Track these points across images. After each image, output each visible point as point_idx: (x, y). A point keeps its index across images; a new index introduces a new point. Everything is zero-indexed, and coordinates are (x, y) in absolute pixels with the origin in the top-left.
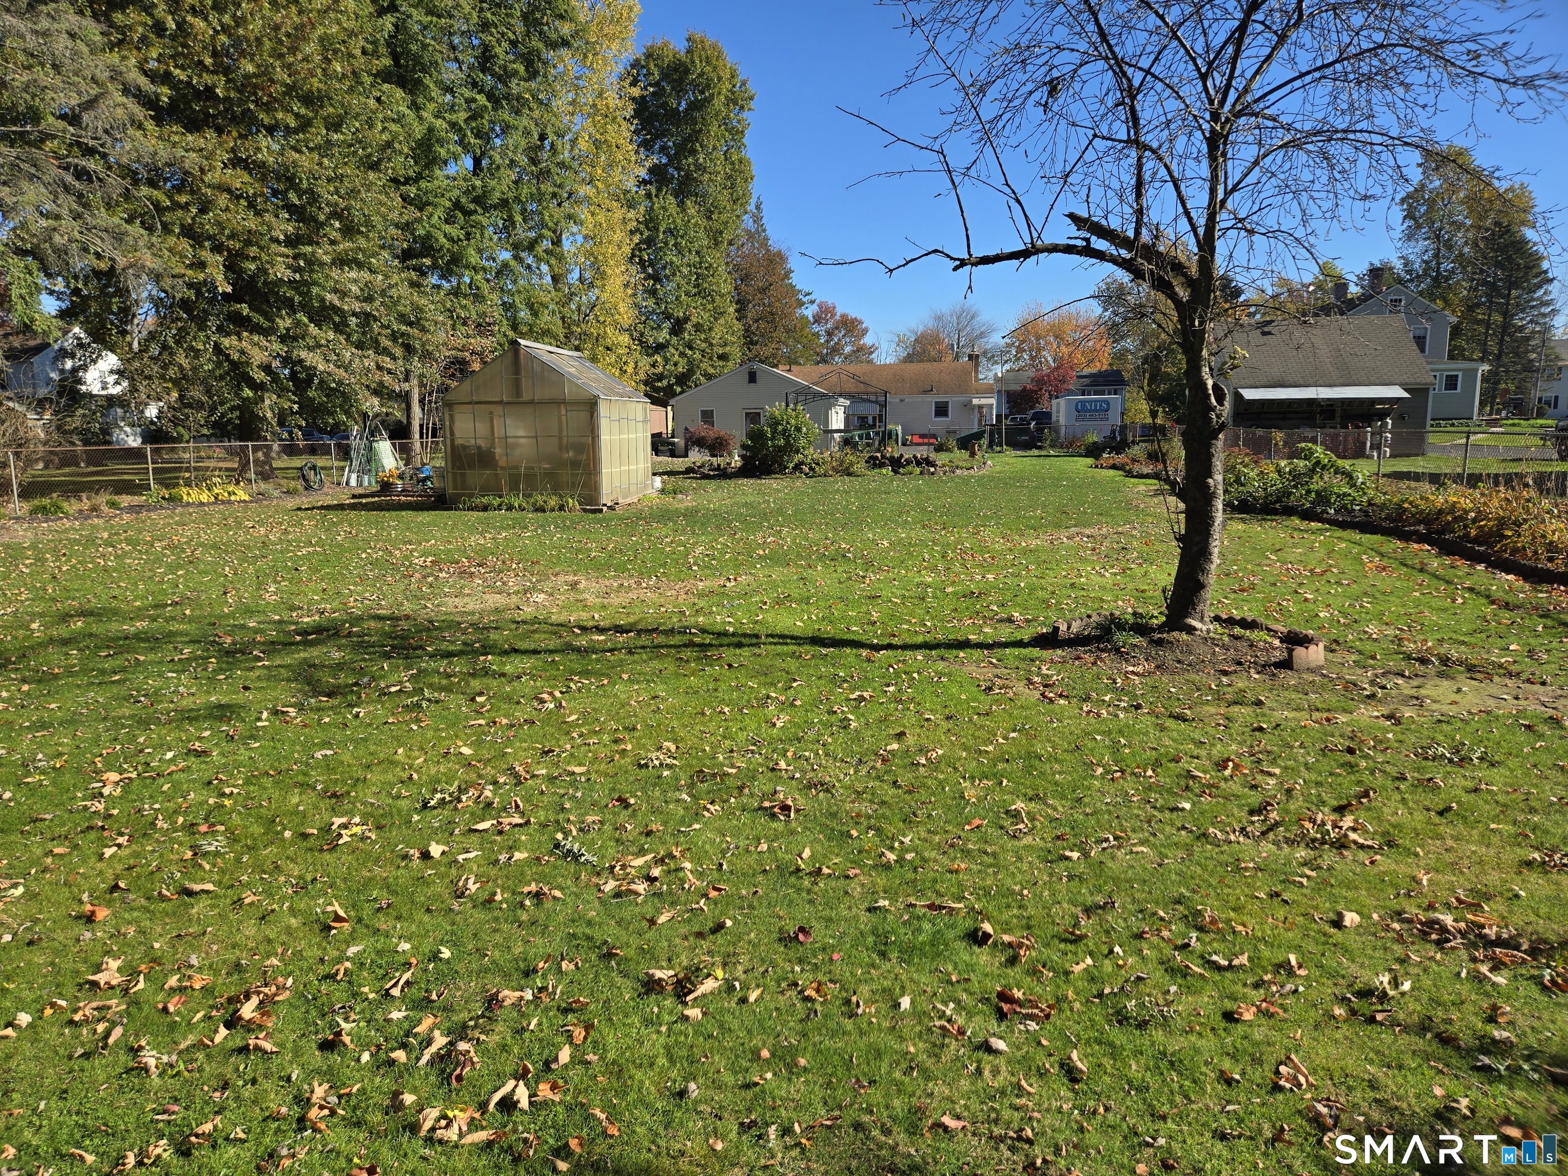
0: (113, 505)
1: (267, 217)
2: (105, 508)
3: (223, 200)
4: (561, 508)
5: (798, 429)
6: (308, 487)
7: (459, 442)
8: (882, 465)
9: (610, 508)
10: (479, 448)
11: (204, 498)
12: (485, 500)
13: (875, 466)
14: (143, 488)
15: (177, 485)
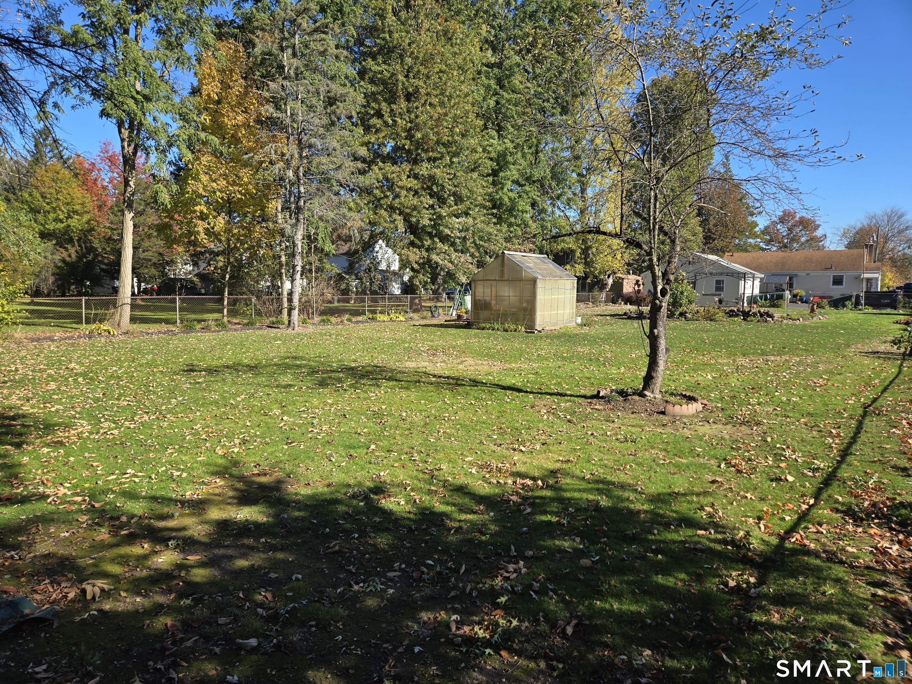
0: (349, 320)
1: (422, 198)
2: (345, 322)
3: (404, 193)
4: (515, 330)
5: (682, 293)
6: (433, 316)
7: (477, 298)
8: (737, 315)
9: (539, 331)
10: (485, 301)
11: (385, 319)
12: (484, 325)
13: (730, 316)
14: (363, 313)
15: (376, 313)
